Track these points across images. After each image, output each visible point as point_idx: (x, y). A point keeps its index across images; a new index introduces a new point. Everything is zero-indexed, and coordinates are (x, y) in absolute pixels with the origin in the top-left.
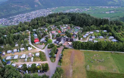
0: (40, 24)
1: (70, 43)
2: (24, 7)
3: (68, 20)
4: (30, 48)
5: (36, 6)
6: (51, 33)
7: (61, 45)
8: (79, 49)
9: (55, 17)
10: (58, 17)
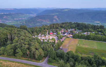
0: (54, 27)
1: (71, 35)
2: (46, 21)
3: (75, 26)
4: (47, 36)
5: (54, 21)
6: (61, 32)
7: (66, 36)
8: (76, 38)
9: (66, 24)
10: (68, 24)
